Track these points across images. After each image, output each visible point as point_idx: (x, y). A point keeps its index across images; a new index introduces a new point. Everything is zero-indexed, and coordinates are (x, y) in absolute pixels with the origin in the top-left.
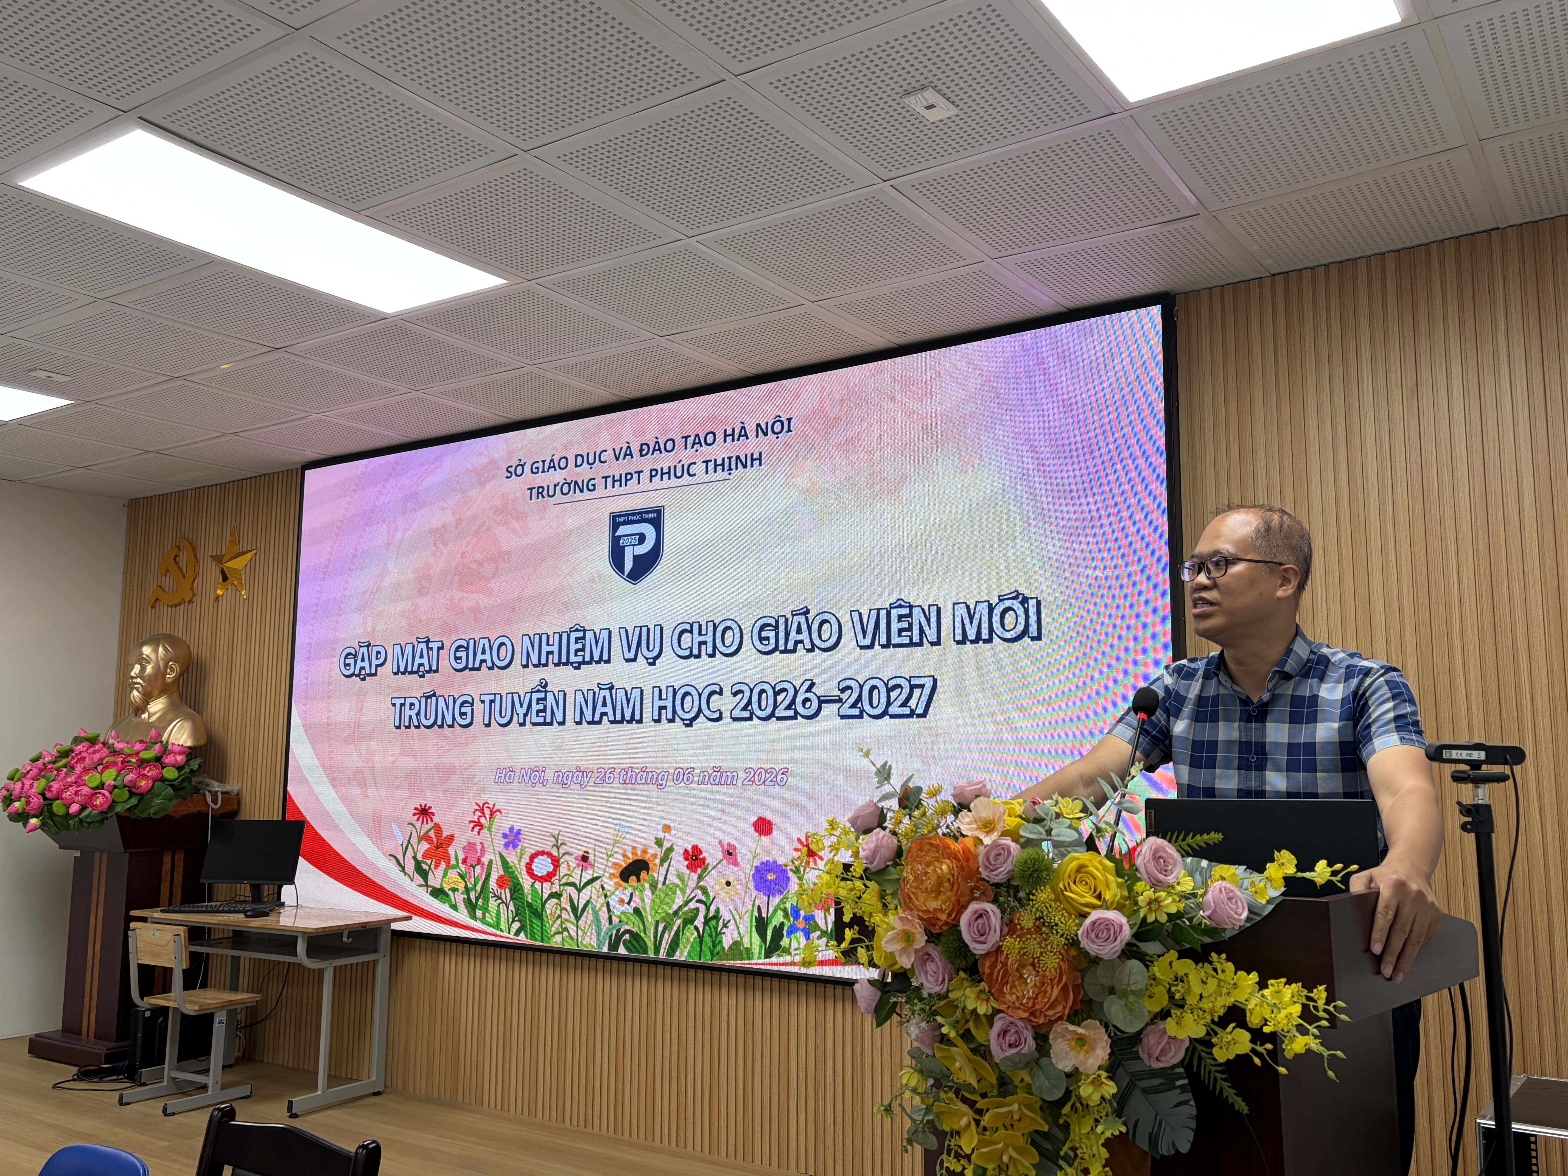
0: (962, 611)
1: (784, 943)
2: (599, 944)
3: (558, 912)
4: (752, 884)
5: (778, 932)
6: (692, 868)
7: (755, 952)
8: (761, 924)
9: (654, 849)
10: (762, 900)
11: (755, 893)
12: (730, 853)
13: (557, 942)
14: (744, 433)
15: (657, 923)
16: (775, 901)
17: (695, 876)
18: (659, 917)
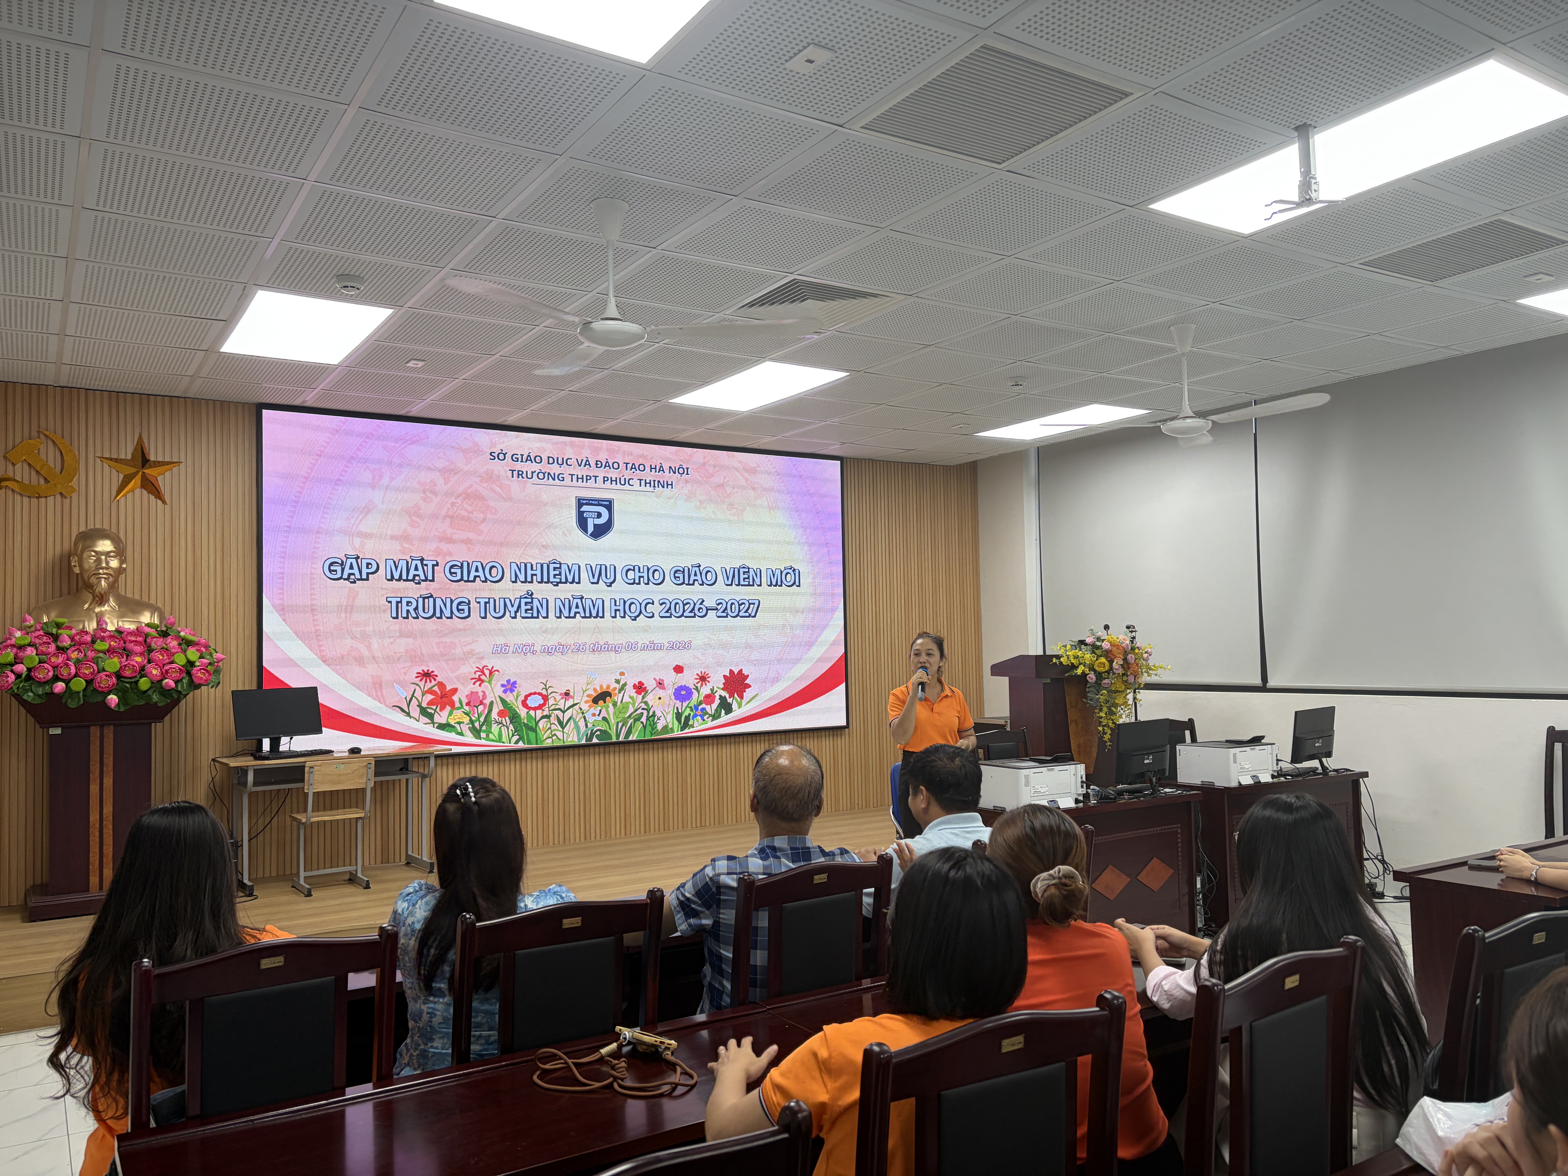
0: (770, 572)
1: (691, 722)
2: (579, 740)
3: (549, 726)
4: (673, 697)
5: (687, 718)
6: (639, 693)
7: (676, 730)
8: (678, 716)
9: (614, 685)
10: (678, 704)
11: (675, 701)
12: (660, 684)
13: (548, 743)
14: (661, 469)
15: (618, 723)
16: (685, 704)
17: (640, 697)
18: (619, 720)
